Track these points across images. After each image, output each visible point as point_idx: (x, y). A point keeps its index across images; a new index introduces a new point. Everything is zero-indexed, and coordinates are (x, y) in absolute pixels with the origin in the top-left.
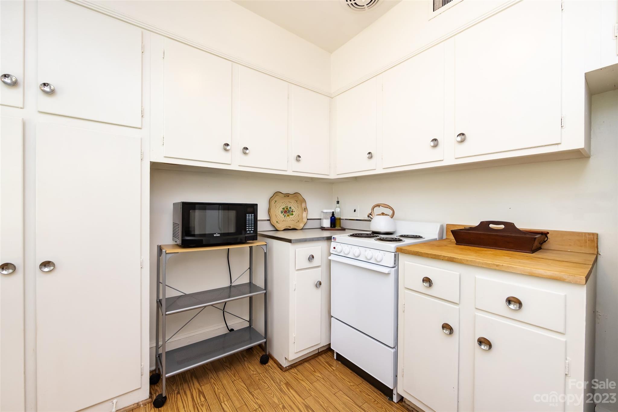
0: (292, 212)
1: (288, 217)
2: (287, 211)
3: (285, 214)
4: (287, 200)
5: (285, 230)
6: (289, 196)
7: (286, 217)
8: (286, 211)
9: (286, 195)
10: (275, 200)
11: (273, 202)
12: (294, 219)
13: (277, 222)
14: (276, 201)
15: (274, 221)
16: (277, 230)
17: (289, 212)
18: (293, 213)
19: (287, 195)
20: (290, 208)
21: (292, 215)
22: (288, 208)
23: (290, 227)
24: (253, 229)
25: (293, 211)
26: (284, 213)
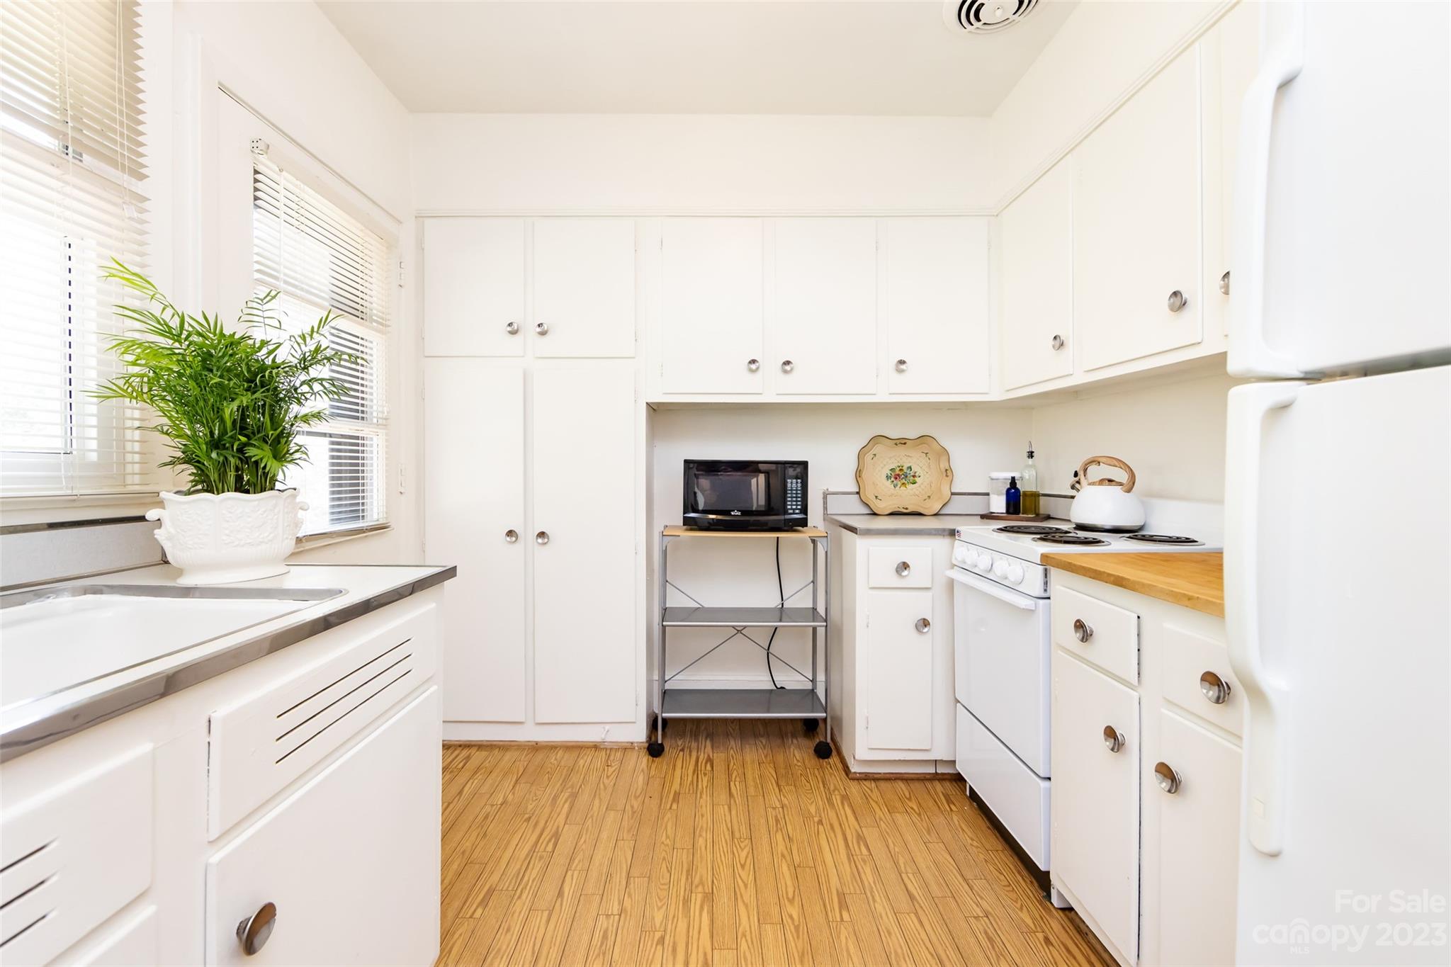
0: (914, 476)
1: (903, 488)
2: (900, 476)
3: (895, 482)
4: (901, 451)
5: (892, 514)
6: (905, 444)
7: (897, 488)
8: (898, 475)
9: (898, 441)
10: (873, 451)
11: (868, 457)
12: (917, 493)
13: (876, 497)
14: (875, 455)
15: (869, 495)
16: (875, 514)
17: (906, 477)
18: (917, 479)
19: (902, 442)
20: (910, 468)
21: (914, 483)
22: (905, 468)
23: (907, 509)
24: (799, 507)
25: (917, 474)
26: (892, 479)
